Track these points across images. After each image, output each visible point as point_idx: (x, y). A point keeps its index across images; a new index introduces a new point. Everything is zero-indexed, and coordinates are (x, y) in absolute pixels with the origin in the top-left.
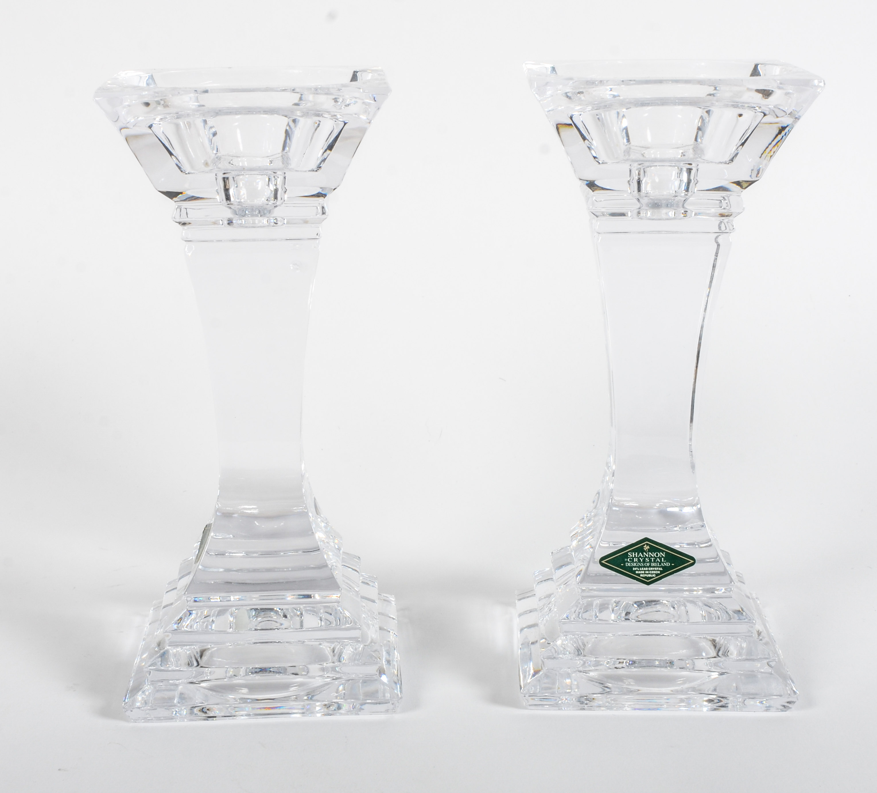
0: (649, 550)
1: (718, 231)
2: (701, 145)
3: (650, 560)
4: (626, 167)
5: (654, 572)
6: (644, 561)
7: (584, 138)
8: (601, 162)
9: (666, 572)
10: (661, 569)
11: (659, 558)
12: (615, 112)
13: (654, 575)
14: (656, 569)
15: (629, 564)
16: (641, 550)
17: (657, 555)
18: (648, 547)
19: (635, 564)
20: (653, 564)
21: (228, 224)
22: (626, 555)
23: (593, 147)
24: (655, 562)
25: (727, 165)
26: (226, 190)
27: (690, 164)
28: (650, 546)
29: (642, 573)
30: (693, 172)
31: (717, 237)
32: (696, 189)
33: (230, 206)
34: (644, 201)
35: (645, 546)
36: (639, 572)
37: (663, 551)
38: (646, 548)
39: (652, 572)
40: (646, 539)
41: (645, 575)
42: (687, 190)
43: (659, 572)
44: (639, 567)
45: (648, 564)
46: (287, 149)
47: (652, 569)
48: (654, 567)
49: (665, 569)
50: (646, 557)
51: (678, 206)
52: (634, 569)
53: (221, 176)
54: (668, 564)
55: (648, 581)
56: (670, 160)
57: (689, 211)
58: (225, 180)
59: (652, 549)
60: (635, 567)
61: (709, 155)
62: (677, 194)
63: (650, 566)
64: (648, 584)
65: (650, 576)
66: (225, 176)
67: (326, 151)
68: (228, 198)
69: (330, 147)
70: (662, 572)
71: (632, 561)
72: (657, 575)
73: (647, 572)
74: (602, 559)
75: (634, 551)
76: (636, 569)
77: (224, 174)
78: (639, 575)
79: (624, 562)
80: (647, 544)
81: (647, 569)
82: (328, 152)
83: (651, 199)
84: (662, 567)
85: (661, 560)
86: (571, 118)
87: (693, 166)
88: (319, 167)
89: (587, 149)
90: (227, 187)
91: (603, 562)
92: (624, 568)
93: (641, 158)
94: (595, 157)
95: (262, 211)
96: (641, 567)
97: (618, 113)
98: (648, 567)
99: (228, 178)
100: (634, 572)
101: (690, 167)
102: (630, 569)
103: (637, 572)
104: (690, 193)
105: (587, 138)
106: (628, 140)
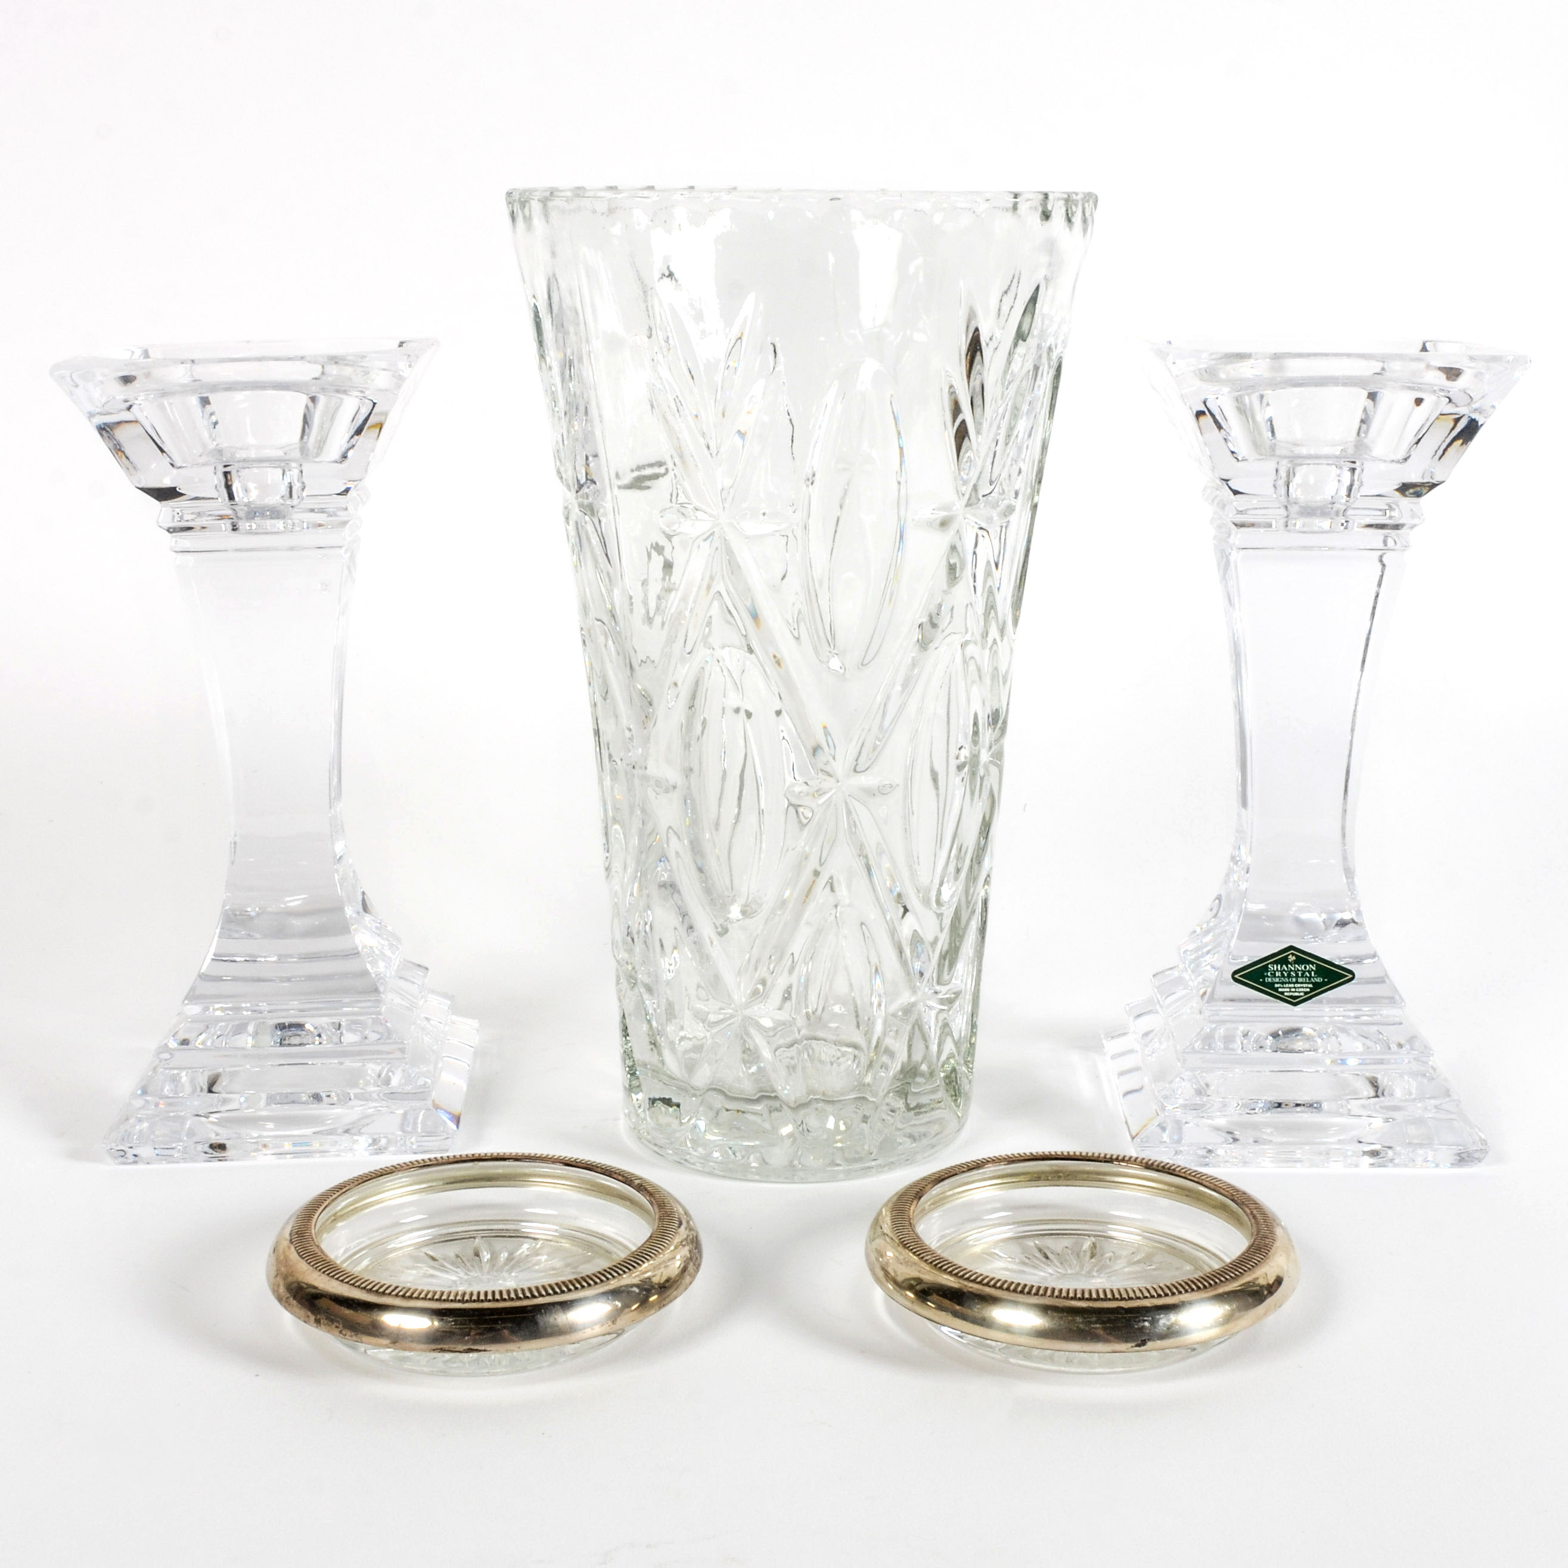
0: (1296, 962)
1: (1381, 546)
2: (1365, 440)
3: (1297, 975)
4: (1270, 465)
5: (1303, 989)
6: (1289, 976)
7: (1220, 427)
8: (1240, 458)
9: (1317, 989)
10: (1311, 986)
11: (1309, 971)
12: (1257, 394)
13: (1302, 994)
14: (1304, 985)
15: (1270, 980)
16: (1284, 961)
17: (1305, 967)
18: (1294, 958)
19: (1277, 980)
20: (1300, 980)
21: (233, 530)
22: (1266, 968)
23: (1230, 438)
24: (1302, 976)
25: (1399, 465)
26: (228, 487)
27: (1354, 462)
28: (1296, 956)
29: (1286, 990)
30: (1357, 472)
31: (1381, 557)
32: (1359, 495)
33: (233, 507)
34: (1294, 509)
35: (1290, 957)
36: (1283, 990)
37: (1313, 963)
38: (1292, 958)
39: (1301, 990)
40: (1291, 948)
41: (1291, 994)
42: (1349, 496)
43: (1308, 990)
44: (1283, 983)
45: (1294, 980)
46: (306, 437)
47: (1299, 985)
48: (1302, 983)
49: (1316, 986)
50: (1291, 970)
51: (1337, 513)
52: (1276, 986)
53: (221, 470)
54: (1319, 980)
55: (1294, 1001)
56: (1327, 457)
57: (1351, 521)
58: (226, 474)
59: (1299, 961)
60: (1278, 983)
61: (1378, 450)
62: (1334, 500)
63: (1297, 982)
64: (1295, 1004)
65: (1296, 994)
66: (227, 469)
67: (352, 437)
68: (231, 497)
69: (359, 431)
70: (1312, 990)
71: (1274, 975)
72: (1306, 993)
73: (1293, 990)
74: (1235, 973)
75: (1276, 962)
76: (1278, 985)
77: (225, 466)
78: (1282, 993)
79: (1264, 977)
80: (1293, 954)
81: (1292, 985)
82: (356, 437)
83: (1300, 507)
84: (1312, 983)
85: (1310, 974)
86: (1205, 403)
87: (1357, 465)
88: (344, 457)
89: (1223, 441)
90: (230, 483)
91: (1236, 976)
92: (1264, 984)
93: (1291, 454)
94: (1233, 452)
95: (276, 513)
96: (1286, 983)
97: (1262, 397)
98: (1294, 983)
99: (229, 472)
100: (1276, 990)
101: (1353, 466)
102: (1271, 986)
103: (1280, 990)
104: (1352, 499)
105: (1224, 427)
106: (1273, 432)
